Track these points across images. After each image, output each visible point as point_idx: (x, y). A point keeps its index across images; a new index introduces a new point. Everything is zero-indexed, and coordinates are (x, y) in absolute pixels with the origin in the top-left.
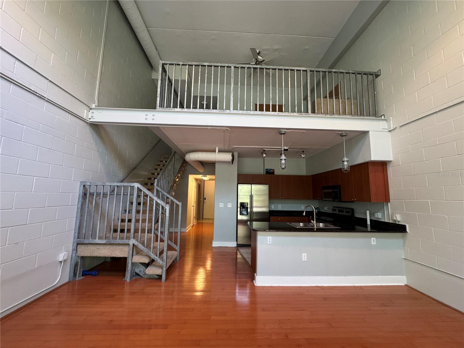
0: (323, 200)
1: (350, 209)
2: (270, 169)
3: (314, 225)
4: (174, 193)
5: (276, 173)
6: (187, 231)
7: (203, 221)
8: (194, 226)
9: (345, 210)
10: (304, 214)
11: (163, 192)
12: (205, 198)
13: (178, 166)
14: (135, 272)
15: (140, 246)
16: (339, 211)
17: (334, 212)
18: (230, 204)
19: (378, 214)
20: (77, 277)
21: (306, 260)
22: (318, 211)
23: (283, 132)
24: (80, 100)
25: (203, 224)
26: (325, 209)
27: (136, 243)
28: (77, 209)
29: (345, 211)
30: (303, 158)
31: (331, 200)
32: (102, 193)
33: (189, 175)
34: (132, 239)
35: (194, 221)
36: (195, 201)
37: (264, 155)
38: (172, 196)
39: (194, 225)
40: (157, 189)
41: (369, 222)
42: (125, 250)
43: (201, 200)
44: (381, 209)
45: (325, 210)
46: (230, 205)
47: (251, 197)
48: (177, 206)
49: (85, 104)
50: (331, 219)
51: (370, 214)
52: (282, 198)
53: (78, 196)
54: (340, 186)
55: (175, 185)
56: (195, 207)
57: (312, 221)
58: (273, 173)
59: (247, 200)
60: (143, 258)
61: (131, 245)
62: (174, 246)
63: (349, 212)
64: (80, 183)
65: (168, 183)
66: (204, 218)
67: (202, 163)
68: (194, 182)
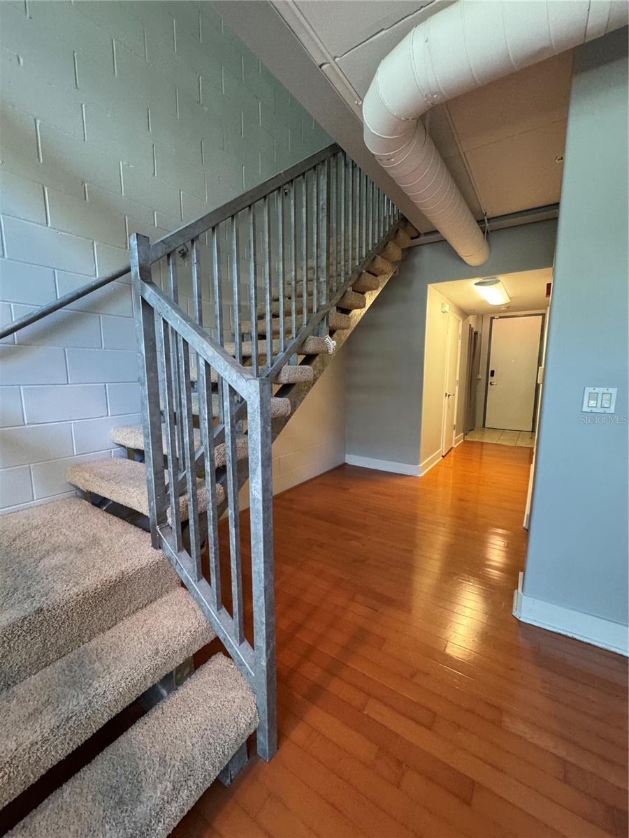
6: (423, 474)
7: (483, 436)
8: (452, 453)
12: (493, 372)
25: (485, 447)
33: (428, 287)
35: (454, 438)
36: (458, 379)
39: (452, 448)
43: (480, 377)
56: (456, 396)
66: (487, 425)
67: (480, 222)
68: (452, 318)
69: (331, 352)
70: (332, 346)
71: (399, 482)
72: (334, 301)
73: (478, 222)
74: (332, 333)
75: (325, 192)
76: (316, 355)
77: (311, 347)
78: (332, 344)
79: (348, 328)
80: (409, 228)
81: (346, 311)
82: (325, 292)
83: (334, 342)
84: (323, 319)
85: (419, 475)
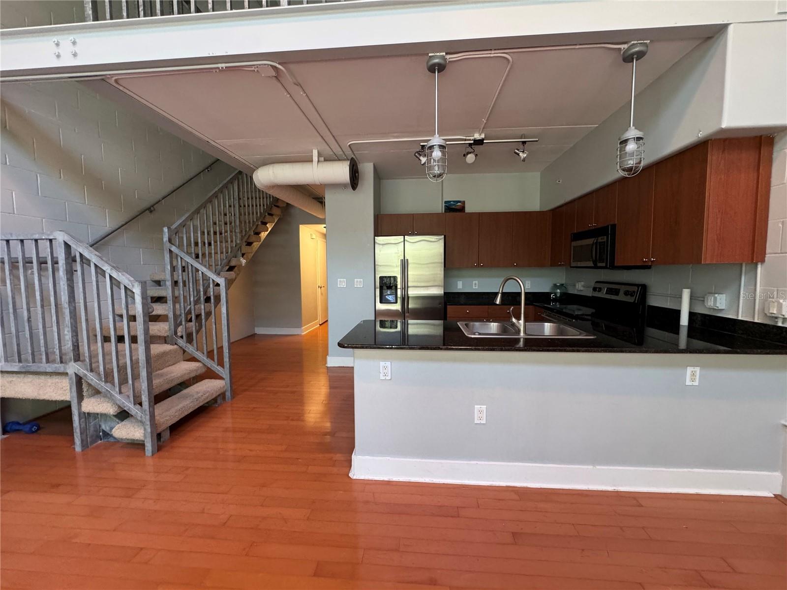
0: (572, 265)
1: (638, 285)
2: (454, 201)
3: (519, 331)
5: (468, 209)
9: (623, 289)
10: (498, 302)
11: (182, 254)
14: (101, 430)
15: (92, 378)
16: (610, 291)
17: (597, 294)
18: (359, 280)
19: (718, 298)
21: (484, 422)
22: (563, 291)
23: (436, 61)
26: (577, 287)
27: (82, 371)
29: (622, 292)
30: (524, 160)
31: (591, 264)
33: (301, 226)
34: (72, 363)
37: (421, 158)
39: (326, 321)
40: (169, 249)
41: (684, 320)
42: (64, 385)
44: (731, 284)
45: (578, 290)
46: (360, 282)
47: (404, 264)
50: (589, 311)
51: (692, 298)
52: (478, 266)
54: (614, 226)
55: (256, 244)
57: (514, 320)
58: (462, 209)
59: (395, 271)
60: (104, 405)
61: (71, 375)
62: (217, 369)
63: (632, 294)
68: (319, 241)
69: (243, 265)
70: (244, 262)
71: (289, 338)
72: (244, 240)
74: (243, 255)
75: (237, 192)
76: (235, 266)
77: (233, 263)
78: (243, 261)
79: (251, 253)
81: (249, 244)
82: (239, 237)
83: (245, 261)
84: (238, 250)
85: (303, 334)
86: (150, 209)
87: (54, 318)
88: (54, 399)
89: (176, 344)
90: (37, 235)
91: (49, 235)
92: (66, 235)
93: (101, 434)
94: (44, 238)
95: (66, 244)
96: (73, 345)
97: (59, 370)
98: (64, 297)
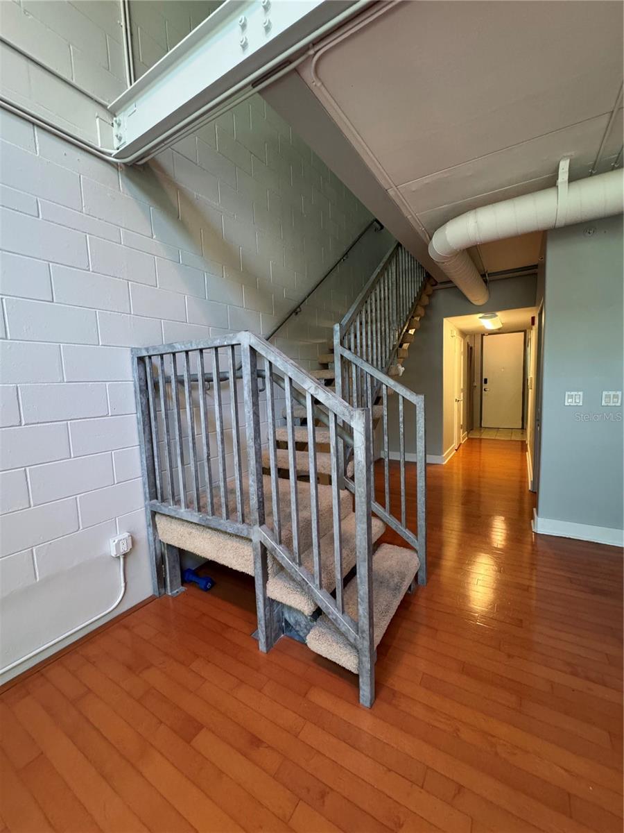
4: (402, 369)
6: (445, 463)
7: (481, 434)
8: (461, 447)
11: (359, 362)
12: (486, 380)
13: (410, 290)
14: (283, 619)
15: (281, 553)
18: (612, 393)
20: (169, 588)
24: (69, 79)
25: (483, 441)
28: (136, 424)
32: (200, 377)
33: (445, 320)
34: (257, 528)
35: (462, 436)
36: (462, 387)
38: (395, 377)
39: (460, 444)
40: (340, 354)
42: (246, 553)
43: (475, 384)
46: (616, 396)
48: (410, 407)
49: (91, 98)
53: (133, 389)
55: (406, 346)
56: (462, 402)
61: (255, 543)
62: (406, 534)
64: (129, 352)
65: (383, 339)
66: (483, 426)
67: (483, 276)
68: (456, 340)
70: (402, 371)
72: (400, 340)
73: (481, 275)
74: (398, 360)
77: (392, 372)
80: (432, 280)
81: (401, 346)
84: (395, 354)
85: (444, 463)
86: (295, 311)
87: (236, 459)
88: (234, 568)
89: (346, 488)
90: (218, 341)
91: (231, 339)
92: (253, 337)
93: (283, 624)
94: (226, 343)
95: (252, 349)
96: (259, 502)
97: (241, 532)
98: (249, 432)
